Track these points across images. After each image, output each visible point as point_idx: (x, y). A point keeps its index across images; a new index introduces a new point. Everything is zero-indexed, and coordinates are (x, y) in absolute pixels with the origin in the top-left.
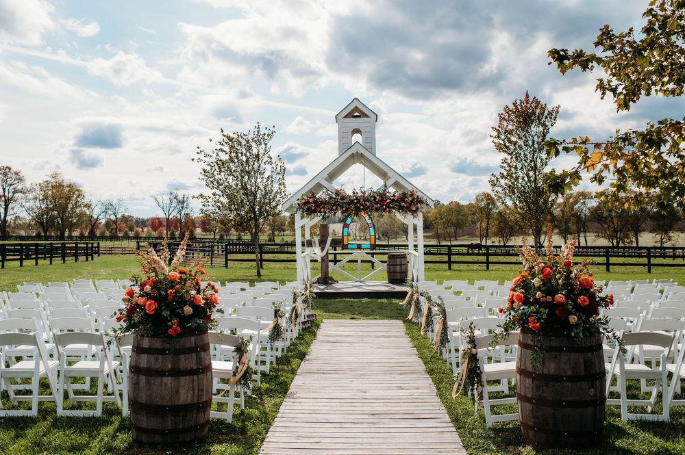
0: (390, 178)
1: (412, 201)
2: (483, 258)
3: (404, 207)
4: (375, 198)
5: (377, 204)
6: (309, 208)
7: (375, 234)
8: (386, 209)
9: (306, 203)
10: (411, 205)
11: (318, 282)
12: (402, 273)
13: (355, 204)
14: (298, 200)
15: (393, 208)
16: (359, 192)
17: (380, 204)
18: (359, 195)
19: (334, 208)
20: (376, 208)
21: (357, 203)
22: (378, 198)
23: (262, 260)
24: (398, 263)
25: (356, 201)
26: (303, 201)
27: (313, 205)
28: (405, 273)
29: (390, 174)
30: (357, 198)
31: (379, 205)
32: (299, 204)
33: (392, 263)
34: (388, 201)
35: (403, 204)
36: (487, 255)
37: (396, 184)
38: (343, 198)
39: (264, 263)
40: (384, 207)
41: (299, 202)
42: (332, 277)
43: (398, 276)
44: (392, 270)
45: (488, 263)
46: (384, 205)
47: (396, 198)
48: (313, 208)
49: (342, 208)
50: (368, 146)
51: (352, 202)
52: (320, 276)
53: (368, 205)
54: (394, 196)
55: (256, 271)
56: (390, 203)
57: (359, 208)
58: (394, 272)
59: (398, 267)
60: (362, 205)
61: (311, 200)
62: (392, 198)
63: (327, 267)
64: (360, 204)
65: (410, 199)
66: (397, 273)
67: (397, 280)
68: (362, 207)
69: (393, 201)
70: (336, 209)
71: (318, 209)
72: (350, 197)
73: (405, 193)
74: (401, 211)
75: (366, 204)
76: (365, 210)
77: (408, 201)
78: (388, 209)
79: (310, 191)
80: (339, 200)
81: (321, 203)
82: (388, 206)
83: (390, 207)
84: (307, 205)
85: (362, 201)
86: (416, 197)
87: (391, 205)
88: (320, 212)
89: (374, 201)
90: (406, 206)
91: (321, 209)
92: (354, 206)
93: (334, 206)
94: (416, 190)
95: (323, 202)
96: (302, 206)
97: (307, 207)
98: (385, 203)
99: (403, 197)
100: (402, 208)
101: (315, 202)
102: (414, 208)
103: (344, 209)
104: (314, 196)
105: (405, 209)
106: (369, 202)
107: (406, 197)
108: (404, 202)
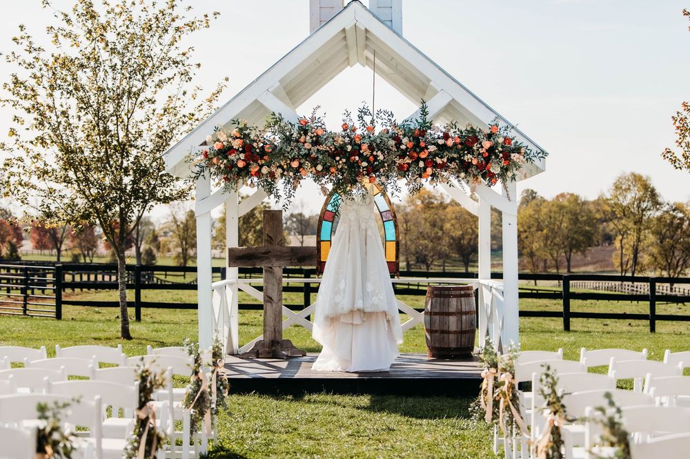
0: (436, 92)
1: (491, 150)
2: (643, 307)
3: (470, 164)
4: (399, 142)
5: (402, 156)
6: (232, 165)
7: (397, 237)
8: (425, 169)
9: (225, 152)
10: (488, 160)
11: (256, 354)
12: (461, 332)
13: (348, 156)
14: (205, 143)
15: (443, 167)
16: (357, 124)
17: (411, 157)
18: (359, 132)
19: (295, 164)
20: (401, 167)
21: (353, 153)
22: (405, 140)
23: (139, 305)
24: (452, 309)
25: (349, 148)
26: (217, 146)
27: (242, 156)
28: (469, 333)
29: (437, 81)
30: (352, 142)
31: (407, 160)
32: (206, 154)
33: (437, 310)
34: (432, 148)
35: (468, 157)
36: (653, 298)
37: (451, 107)
38: (317, 141)
39: (143, 310)
40: (421, 164)
41: (206, 148)
42: (289, 341)
43: (452, 342)
44: (437, 327)
45: (653, 318)
46: (419, 159)
47: (450, 143)
48: (241, 164)
49: (314, 162)
50: (383, 14)
51: (340, 151)
52: (261, 338)
53: (381, 157)
54: (446, 136)
55: (119, 326)
56: (436, 155)
58: (443, 332)
59: (453, 319)
60: (366, 159)
61: (236, 144)
62: (441, 142)
63: (278, 317)
64: (360, 155)
65: (487, 144)
66: (449, 332)
67: (449, 349)
68: (365, 164)
70: (301, 166)
71: (254, 169)
72: (333, 137)
73: (473, 131)
74: (463, 175)
75: (376, 157)
76: (373, 169)
77: (481, 151)
78: (429, 171)
79: (234, 122)
80: (308, 146)
81: (263, 153)
82: (430, 162)
83: (436, 165)
84: (226, 158)
85: (365, 150)
86: (501, 140)
87: (439, 161)
88: (258, 174)
89: (395, 149)
90: (475, 162)
91: (261, 166)
92: (344, 160)
93: (293, 159)
94: (502, 124)
95: (268, 149)
96: (215, 160)
97: (225, 161)
98: (423, 155)
99: (470, 139)
100: (465, 167)
101: (247, 148)
102: (495, 169)
103: (320, 168)
104: (243, 134)
105: (473, 170)
106: (383, 152)
107: (476, 139)
108: (471, 151)
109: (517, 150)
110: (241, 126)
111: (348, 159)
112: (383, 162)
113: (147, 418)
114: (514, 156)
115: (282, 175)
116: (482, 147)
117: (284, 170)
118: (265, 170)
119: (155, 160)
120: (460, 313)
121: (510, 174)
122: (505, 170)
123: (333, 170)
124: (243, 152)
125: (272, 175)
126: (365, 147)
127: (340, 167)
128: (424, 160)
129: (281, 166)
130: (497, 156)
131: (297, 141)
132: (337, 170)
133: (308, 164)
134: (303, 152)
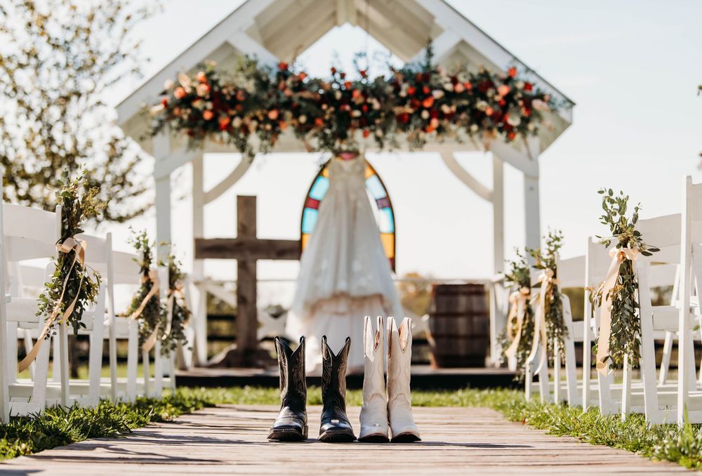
0: (442, 32)
1: (509, 98)
3: (483, 114)
4: (397, 89)
5: (402, 104)
6: (197, 114)
8: (428, 121)
9: (188, 100)
10: (505, 109)
13: (337, 104)
14: (164, 93)
15: (452, 118)
16: (349, 69)
17: (412, 106)
18: (350, 78)
19: (273, 115)
20: (400, 118)
21: (342, 101)
22: (405, 86)
25: (338, 95)
26: (178, 94)
27: (209, 105)
28: (481, 338)
30: (342, 88)
31: (408, 110)
32: (165, 103)
33: (443, 310)
34: (438, 94)
35: (481, 105)
38: (299, 86)
40: (425, 115)
41: (167, 98)
44: (443, 330)
46: (422, 108)
47: (459, 88)
48: (208, 116)
49: (296, 116)
51: (329, 97)
52: (233, 347)
53: (376, 105)
54: (455, 81)
56: (438, 103)
57: (348, 114)
60: (359, 107)
61: (203, 91)
62: (448, 87)
63: (254, 321)
64: (352, 103)
65: (504, 90)
68: (357, 113)
69: (450, 97)
70: (281, 118)
71: (224, 121)
72: (318, 83)
73: (486, 74)
74: (474, 128)
75: (370, 105)
76: (367, 122)
77: (498, 98)
78: (435, 123)
79: (200, 66)
80: (288, 92)
81: (234, 102)
82: (436, 112)
83: (442, 116)
84: (190, 107)
85: (357, 97)
86: (520, 85)
87: (446, 109)
88: (229, 128)
89: (393, 96)
90: (489, 112)
91: (232, 118)
92: (332, 109)
93: (272, 108)
94: (520, 68)
95: (240, 97)
96: (176, 111)
97: (189, 111)
98: (428, 104)
99: (483, 84)
100: (477, 117)
101: (216, 96)
102: (514, 121)
103: (303, 119)
104: (210, 80)
105: (488, 122)
106: (379, 100)
107: (491, 84)
108: (485, 98)
109: (540, 96)
110: (208, 70)
111: (337, 108)
112: (379, 112)
113: (72, 252)
114: (537, 104)
115: (258, 129)
116: (497, 93)
117: (260, 122)
118: (237, 123)
119: (108, 172)
120: (470, 314)
121: (531, 126)
122: (525, 121)
123: (319, 121)
124: (211, 100)
125: (245, 129)
126: (357, 93)
127: (327, 117)
128: (429, 109)
129: (255, 118)
130: (516, 104)
131: (276, 87)
132: (325, 121)
133: (288, 114)
134: (283, 99)
